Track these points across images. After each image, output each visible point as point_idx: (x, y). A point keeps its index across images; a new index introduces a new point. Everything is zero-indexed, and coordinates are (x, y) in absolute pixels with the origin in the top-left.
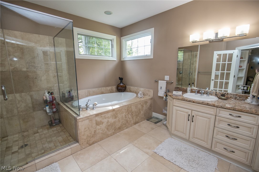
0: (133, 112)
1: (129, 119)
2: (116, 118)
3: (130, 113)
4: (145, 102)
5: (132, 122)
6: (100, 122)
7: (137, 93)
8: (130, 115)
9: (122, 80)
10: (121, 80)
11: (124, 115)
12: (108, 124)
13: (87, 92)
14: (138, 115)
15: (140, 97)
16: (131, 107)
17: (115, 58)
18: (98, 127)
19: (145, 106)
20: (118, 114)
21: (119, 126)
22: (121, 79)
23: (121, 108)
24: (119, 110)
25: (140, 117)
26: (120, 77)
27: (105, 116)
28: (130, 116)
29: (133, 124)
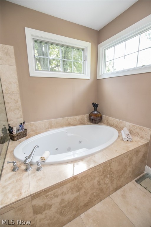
0: (113, 173)
1: (105, 186)
2: (79, 190)
3: (108, 176)
4: (136, 151)
5: (111, 189)
6: (43, 207)
7: (119, 129)
8: (107, 179)
9: (97, 108)
10: (95, 107)
11: (96, 182)
12: (63, 205)
13: (47, 123)
14: (122, 175)
15: (126, 140)
16: (110, 166)
18: (40, 216)
19: (134, 158)
20: (84, 182)
21: (86, 202)
23: (90, 172)
24: (86, 175)
25: (124, 178)
26: (94, 103)
27: (55, 194)
28: (107, 181)
29: (112, 191)
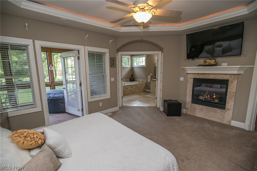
2: (132, 88)
7: (139, 82)
17: (129, 66)
18: (127, 90)
22: (132, 76)
25: (140, 90)
28: (137, 89)
